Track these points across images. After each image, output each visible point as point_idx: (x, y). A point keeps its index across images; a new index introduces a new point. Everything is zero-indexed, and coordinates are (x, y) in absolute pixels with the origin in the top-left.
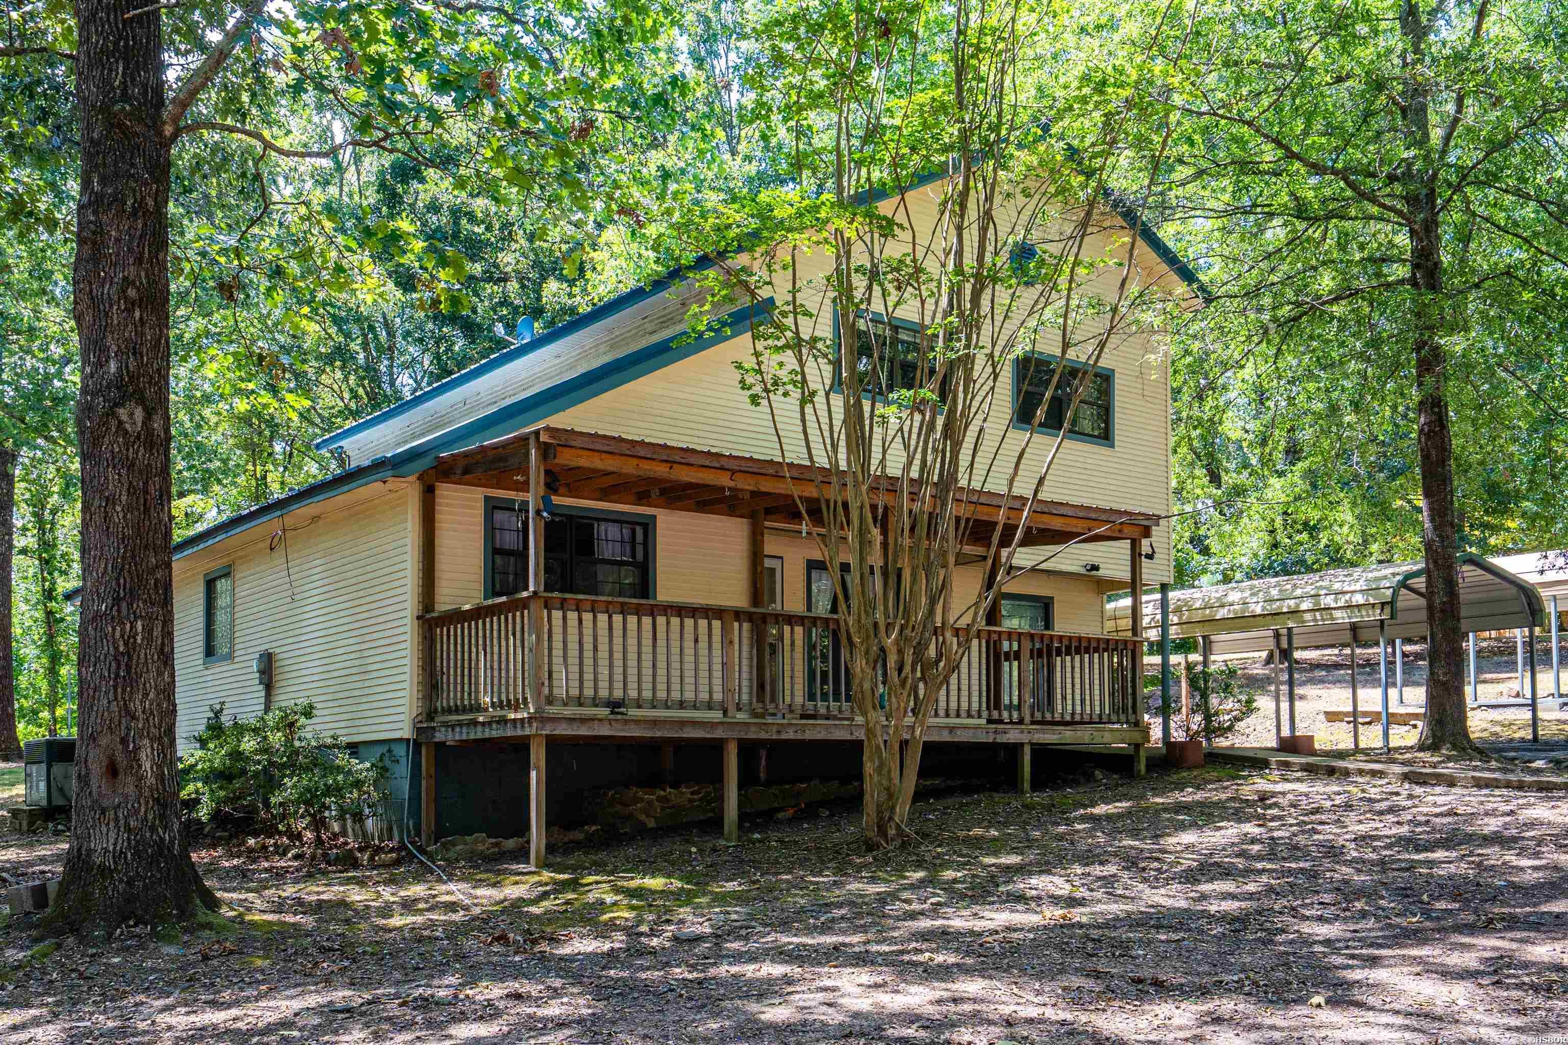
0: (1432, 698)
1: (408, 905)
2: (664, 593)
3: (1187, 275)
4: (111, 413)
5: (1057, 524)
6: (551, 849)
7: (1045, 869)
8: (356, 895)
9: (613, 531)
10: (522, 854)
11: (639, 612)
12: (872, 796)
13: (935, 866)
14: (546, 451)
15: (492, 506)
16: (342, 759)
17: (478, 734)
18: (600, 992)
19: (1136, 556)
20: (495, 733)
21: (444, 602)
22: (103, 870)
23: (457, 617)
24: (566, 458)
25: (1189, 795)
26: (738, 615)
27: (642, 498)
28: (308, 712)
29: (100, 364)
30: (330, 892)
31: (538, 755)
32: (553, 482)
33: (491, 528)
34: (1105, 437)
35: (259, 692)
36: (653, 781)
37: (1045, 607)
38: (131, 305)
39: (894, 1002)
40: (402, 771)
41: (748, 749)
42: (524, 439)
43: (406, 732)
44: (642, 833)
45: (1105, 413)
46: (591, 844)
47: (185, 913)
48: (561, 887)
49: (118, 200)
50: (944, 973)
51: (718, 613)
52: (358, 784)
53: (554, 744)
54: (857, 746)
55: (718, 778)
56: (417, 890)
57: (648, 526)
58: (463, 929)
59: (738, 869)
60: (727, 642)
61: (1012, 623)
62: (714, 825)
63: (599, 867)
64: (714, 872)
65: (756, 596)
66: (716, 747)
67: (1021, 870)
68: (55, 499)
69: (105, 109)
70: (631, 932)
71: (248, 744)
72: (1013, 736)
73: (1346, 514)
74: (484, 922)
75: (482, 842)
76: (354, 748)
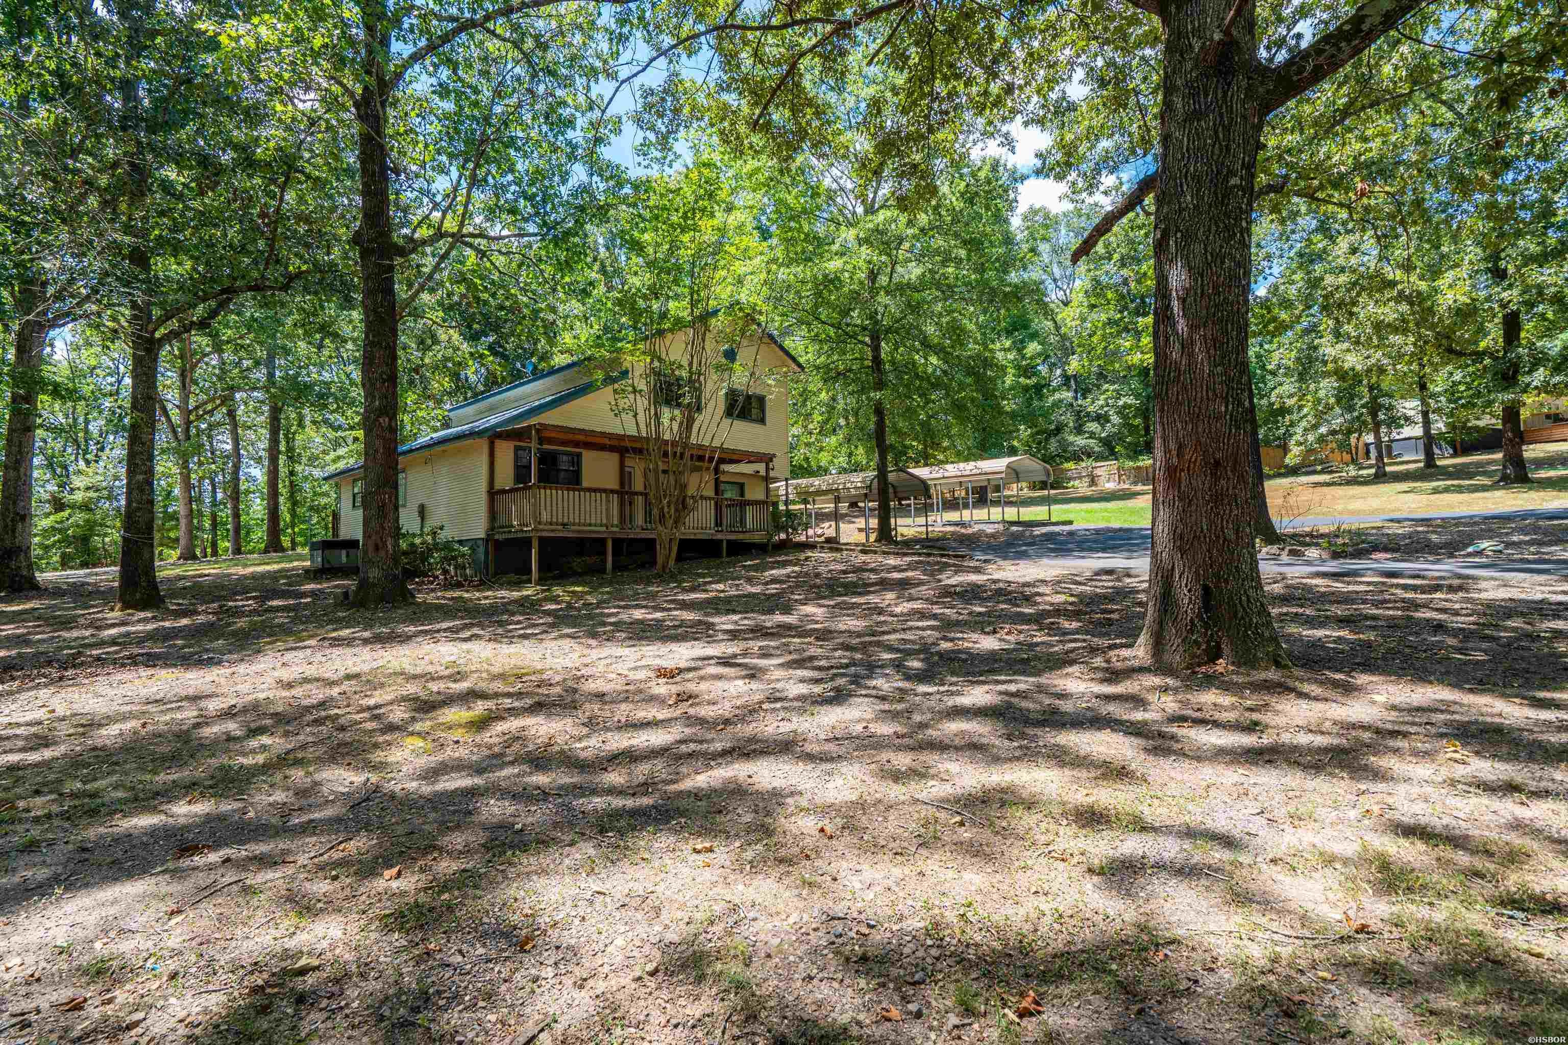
0: (880, 523)
1: (486, 598)
2: (585, 484)
3: (794, 359)
4: (376, 420)
5: (735, 457)
6: (540, 579)
7: (718, 582)
8: (466, 595)
9: (565, 458)
10: (530, 581)
11: (574, 490)
12: (660, 560)
13: (680, 582)
14: (538, 431)
15: (517, 449)
16: (456, 546)
17: (512, 536)
18: (556, 617)
19: (767, 469)
20: (520, 535)
21: (498, 486)
22: (374, 585)
23: (504, 492)
24: (547, 434)
25: (783, 558)
26: (612, 491)
27: (577, 444)
28: (441, 528)
29: (372, 402)
30: (457, 594)
31: (535, 544)
32: (541, 441)
33: (517, 458)
34: (762, 421)
35: (419, 520)
36: (580, 554)
37: (741, 486)
38: (384, 381)
39: (650, 616)
40: (482, 550)
41: (617, 542)
42: (529, 427)
43: (483, 536)
44: (575, 574)
45: (763, 411)
46: (554, 578)
47: (405, 599)
48: (543, 591)
49: (379, 343)
50: (670, 610)
51: (605, 491)
52: (463, 555)
53: (541, 540)
54: (654, 540)
55: (604, 553)
56: (490, 593)
57: (579, 455)
58: (509, 603)
59: (610, 584)
60: (608, 501)
61: (728, 495)
62: (603, 571)
63: (559, 585)
64: (601, 585)
65: (622, 484)
66: (603, 541)
67: (710, 583)
68: (294, 428)
69: (375, 311)
70: (569, 603)
71: (417, 541)
72: (719, 536)
73: (861, 450)
74: (515, 601)
75: (513, 577)
76: (461, 542)
